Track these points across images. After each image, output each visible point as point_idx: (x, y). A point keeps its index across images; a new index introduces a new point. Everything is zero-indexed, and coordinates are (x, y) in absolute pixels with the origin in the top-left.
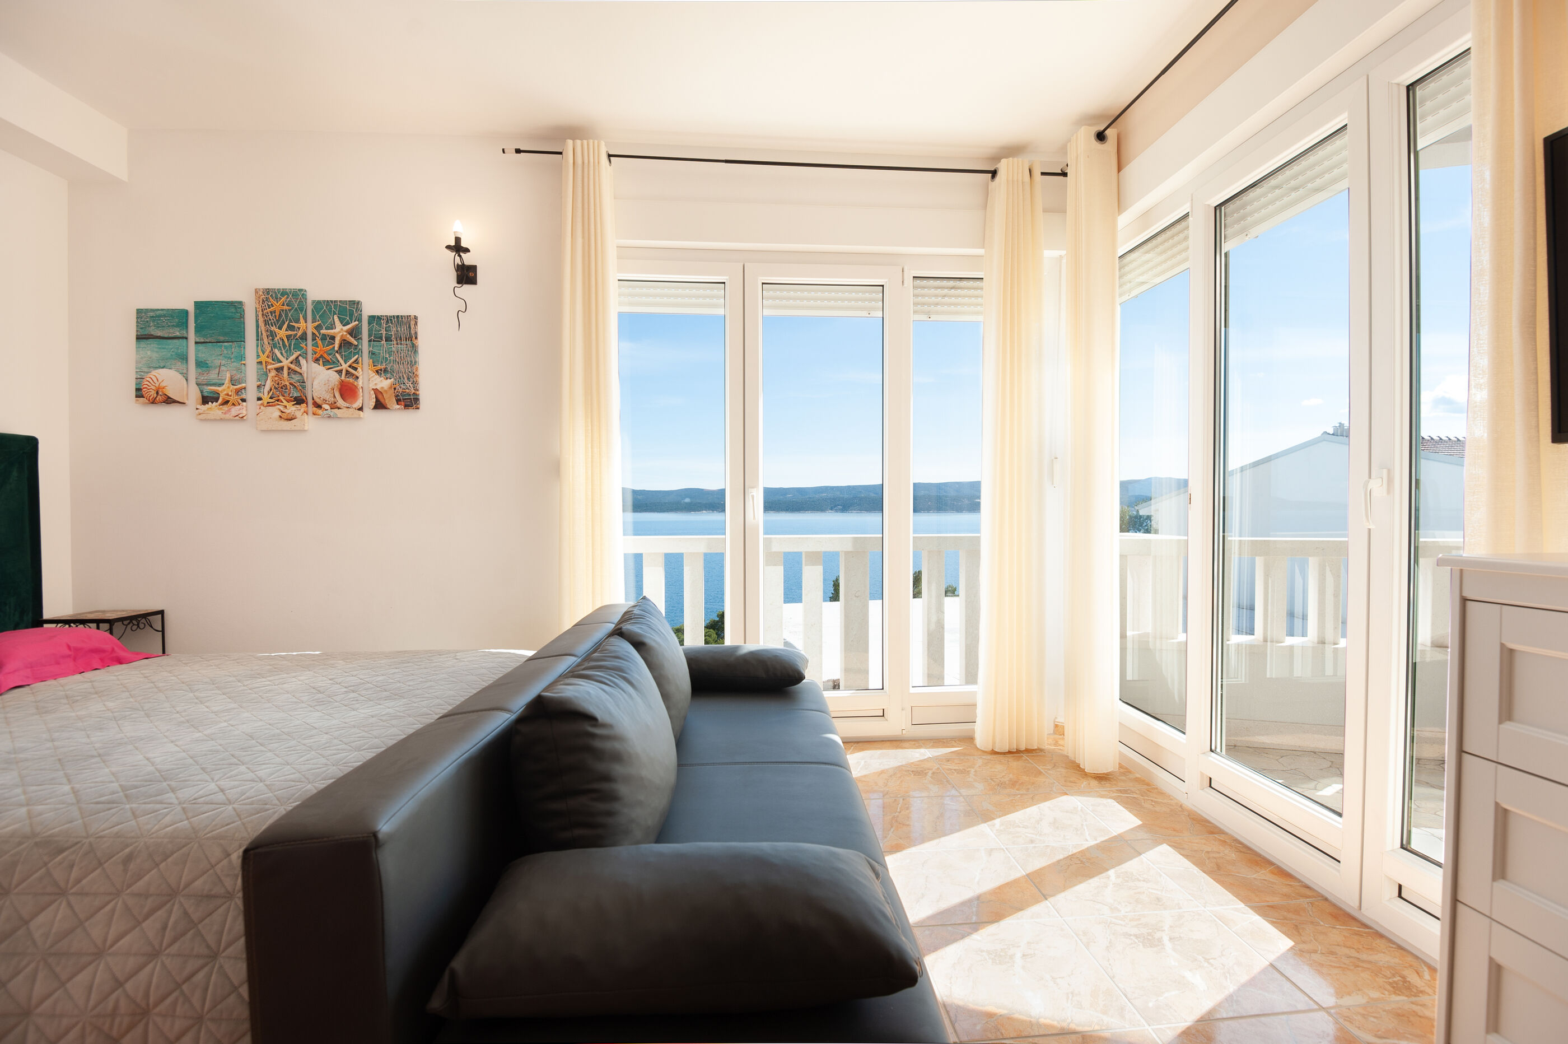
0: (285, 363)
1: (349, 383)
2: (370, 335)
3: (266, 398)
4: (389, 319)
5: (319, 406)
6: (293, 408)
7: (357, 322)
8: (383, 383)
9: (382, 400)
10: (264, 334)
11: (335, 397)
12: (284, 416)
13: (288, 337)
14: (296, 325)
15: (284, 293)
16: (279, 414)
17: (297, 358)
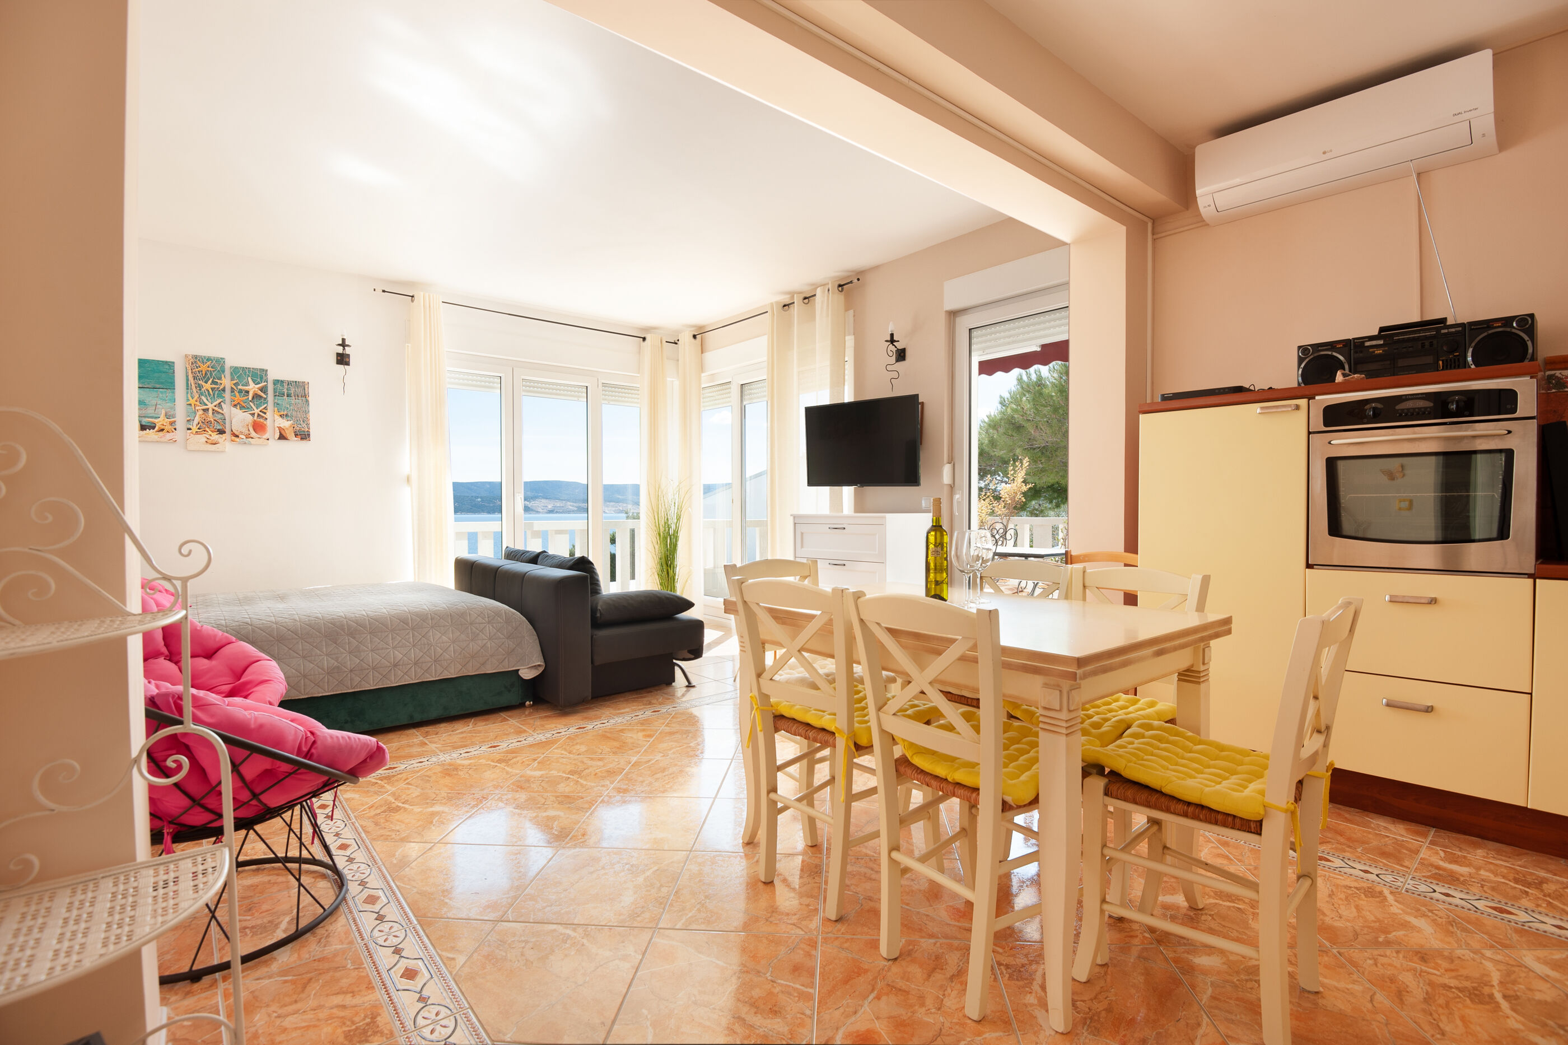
0: (210, 406)
1: (260, 422)
2: (275, 392)
3: (195, 429)
4: (289, 383)
5: (237, 436)
6: (218, 436)
7: (266, 383)
8: (285, 424)
9: (285, 435)
10: (193, 386)
11: (249, 430)
12: (208, 441)
13: (213, 389)
14: (219, 381)
15: (209, 359)
16: (206, 440)
17: (220, 403)
